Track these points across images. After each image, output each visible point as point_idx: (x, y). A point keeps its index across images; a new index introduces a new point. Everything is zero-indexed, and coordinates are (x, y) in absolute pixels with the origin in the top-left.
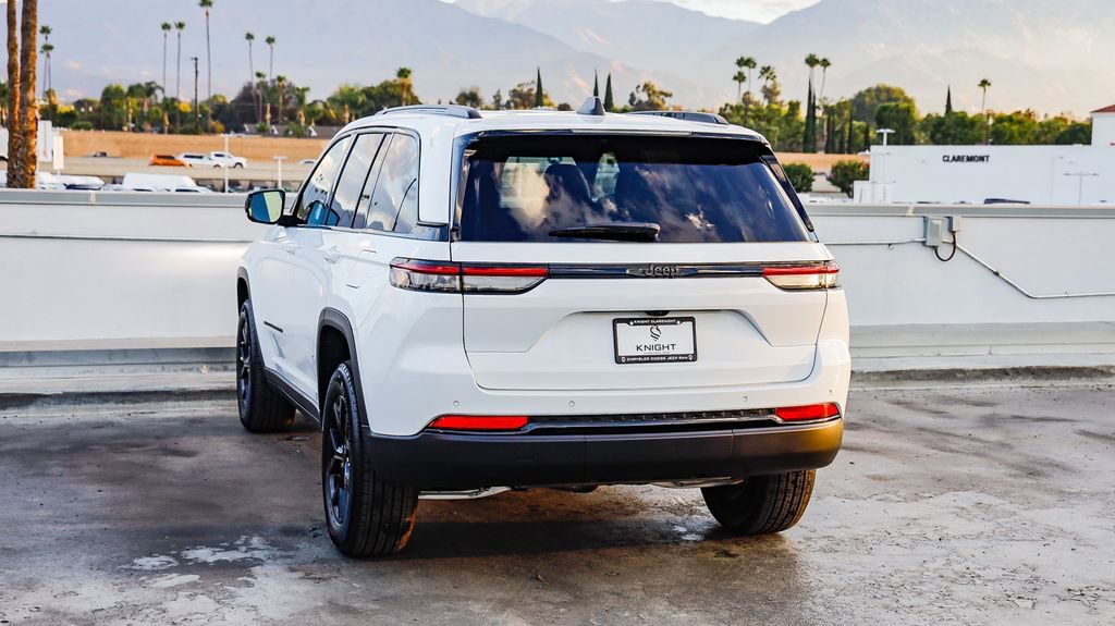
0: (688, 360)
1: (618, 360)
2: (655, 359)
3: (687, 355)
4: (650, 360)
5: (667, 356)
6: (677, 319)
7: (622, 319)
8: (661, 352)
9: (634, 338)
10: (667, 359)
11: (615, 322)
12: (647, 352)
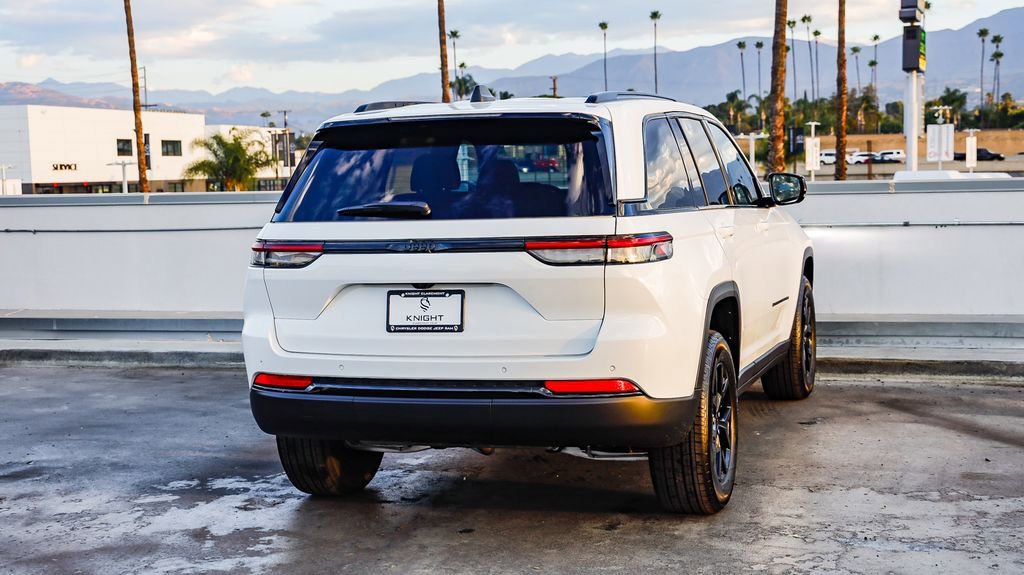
0: (453, 331)
1: (389, 329)
2: (422, 328)
3: (453, 326)
4: (417, 329)
5: (434, 326)
6: (446, 292)
7: (396, 290)
8: (429, 323)
9: (406, 309)
10: (433, 329)
11: (390, 293)
12: (416, 322)
